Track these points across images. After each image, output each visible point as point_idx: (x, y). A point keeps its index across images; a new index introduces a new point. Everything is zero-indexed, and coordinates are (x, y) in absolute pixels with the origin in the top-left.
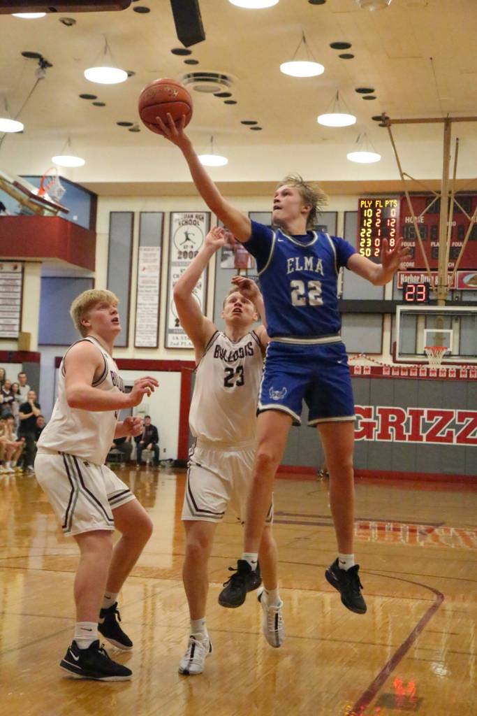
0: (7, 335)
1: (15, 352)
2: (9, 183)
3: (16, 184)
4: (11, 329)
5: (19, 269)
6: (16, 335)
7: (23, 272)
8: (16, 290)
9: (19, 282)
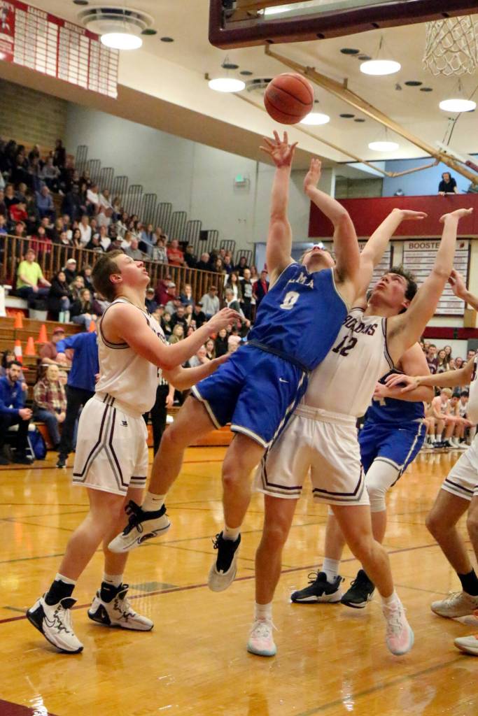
0: (453, 312)
1: (460, 329)
2: (462, 163)
3: (469, 164)
4: (456, 306)
5: (466, 247)
6: (462, 312)
7: (469, 250)
8: (462, 268)
9: (466, 260)
